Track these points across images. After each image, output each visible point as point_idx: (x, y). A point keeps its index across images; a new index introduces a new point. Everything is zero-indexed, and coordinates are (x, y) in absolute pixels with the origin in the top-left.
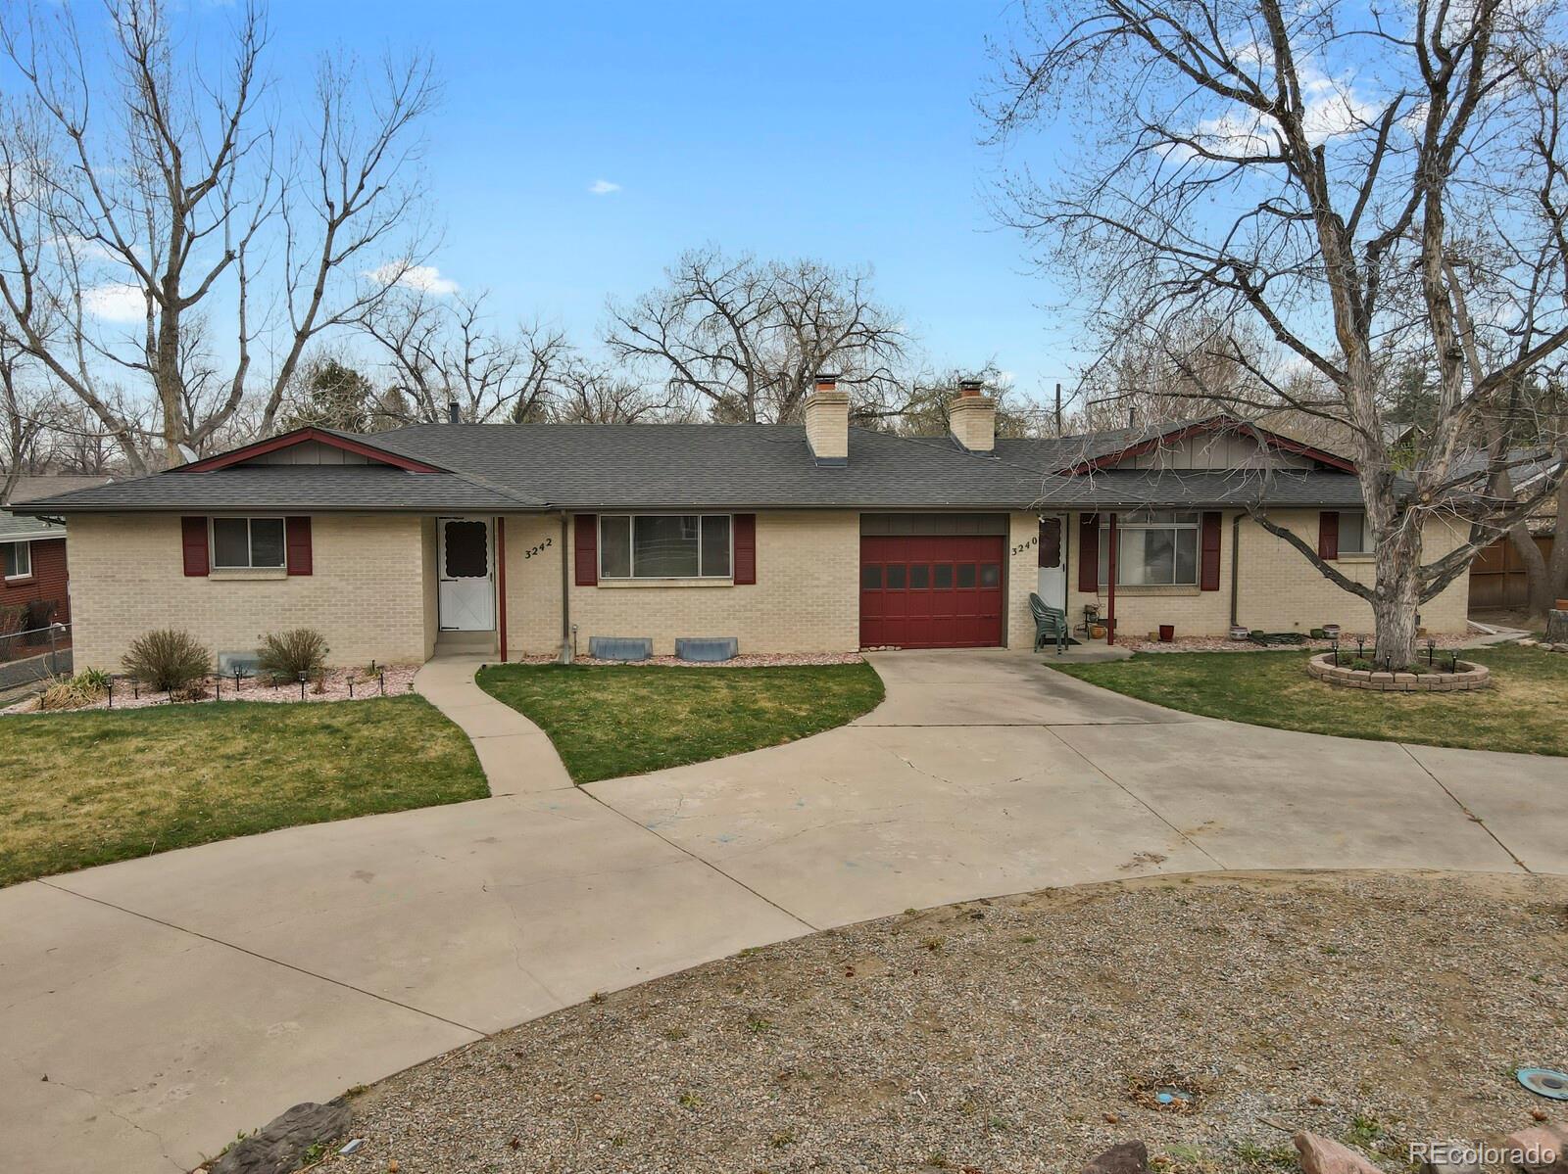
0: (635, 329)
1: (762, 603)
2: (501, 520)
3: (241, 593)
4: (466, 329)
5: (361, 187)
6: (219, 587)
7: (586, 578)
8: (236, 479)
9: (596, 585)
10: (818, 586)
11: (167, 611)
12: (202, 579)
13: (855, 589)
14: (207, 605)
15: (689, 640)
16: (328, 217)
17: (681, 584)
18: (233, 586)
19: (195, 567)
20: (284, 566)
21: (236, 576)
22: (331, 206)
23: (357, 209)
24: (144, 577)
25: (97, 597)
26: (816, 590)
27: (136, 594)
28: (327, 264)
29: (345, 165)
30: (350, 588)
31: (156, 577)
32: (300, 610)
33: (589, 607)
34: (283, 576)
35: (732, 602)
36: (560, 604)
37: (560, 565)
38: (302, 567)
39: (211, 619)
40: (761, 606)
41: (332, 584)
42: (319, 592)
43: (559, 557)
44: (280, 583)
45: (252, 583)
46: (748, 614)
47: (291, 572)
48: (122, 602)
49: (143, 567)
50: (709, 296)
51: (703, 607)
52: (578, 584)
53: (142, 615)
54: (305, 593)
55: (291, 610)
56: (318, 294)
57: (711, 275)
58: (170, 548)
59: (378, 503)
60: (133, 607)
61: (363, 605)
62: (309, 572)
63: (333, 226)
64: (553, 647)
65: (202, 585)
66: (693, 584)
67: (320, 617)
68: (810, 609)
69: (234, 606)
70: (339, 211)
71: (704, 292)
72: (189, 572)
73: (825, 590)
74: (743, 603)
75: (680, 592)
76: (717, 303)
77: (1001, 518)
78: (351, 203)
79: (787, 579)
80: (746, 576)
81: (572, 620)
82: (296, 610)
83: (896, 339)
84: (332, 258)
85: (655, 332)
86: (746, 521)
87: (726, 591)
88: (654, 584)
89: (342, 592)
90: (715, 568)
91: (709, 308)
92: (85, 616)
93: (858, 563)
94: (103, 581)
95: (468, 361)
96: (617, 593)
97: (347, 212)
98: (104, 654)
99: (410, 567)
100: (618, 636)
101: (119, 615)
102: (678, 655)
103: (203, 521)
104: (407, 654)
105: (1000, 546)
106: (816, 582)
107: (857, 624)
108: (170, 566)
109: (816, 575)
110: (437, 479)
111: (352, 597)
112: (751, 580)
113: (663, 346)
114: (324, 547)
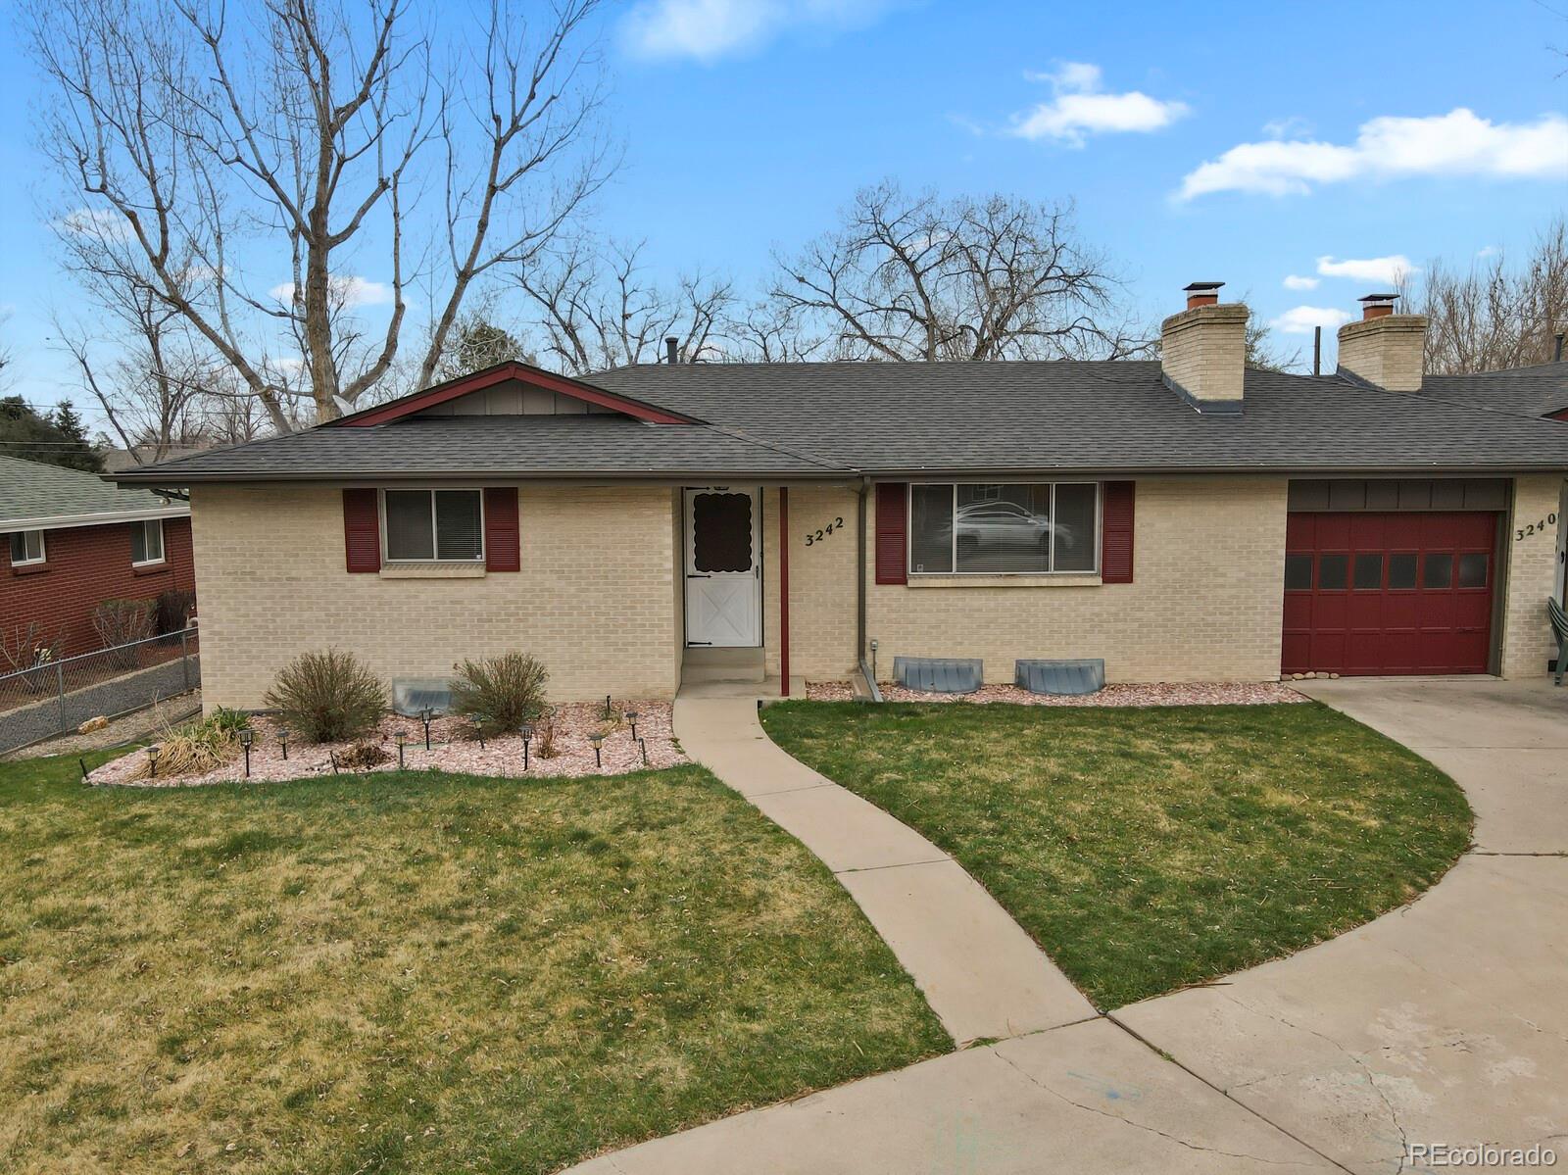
0: (801, 280)
1: (1141, 609)
2: (784, 492)
3: (423, 597)
4: (622, 281)
5: (532, 96)
6: (393, 589)
7: (892, 573)
8: (414, 435)
9: (905, 582)
10: (1223, 586)
11: (323, 621)
12: (372, 577)
13: (1275, 592)
14: (378, 613)
15: (1035, 662)
16: (494, 133)
17: (1027, 582)
18: (412, 587)
19: (362, 560)
20: (481, 558)
21: (417, 573)
22: (497, 120)
23: (527, 124)
24: (294, 574)
25: (232, 602)
26: (1220, 591)
27: (283, 597)
28: (493, 190)
29: (514, 70)
30: (572, 590)
31: (309, 573)
32: (502, 621)
33: (894, 616)
34: (481, 572)
35: (1097, 609)
36: (854, 610)
37: (854, 555)
38: (505, 559)
39: (382, 633)
40: (1139, 614)
41: (547, 585)
42: (529, 595)
43: (854, 544)
44: (477, 582)
45: (438, 583)
46: (1120, 626)
47: (491, 567)
48: (264, 609)
49: (291, 559)
50: (887, 239)
51: (1056, 615)
52: (879, 581)
53: (291, 626)
54: (510, 597)
55: (491, 621)
56: (483, 225)
57: (888, 217)
58: (329, 531)
59: (614, 467)
60: (278, 616)
61: (590, 614)
62: (515, 567)
63: (499, 144)
64: (843, 672)
65: (371, 585)
66: (1044, 582)
67: (531, 631)
68: (1210, 619)
69: (413, 615)
70: (506, 126)
71: (883, 235)
72: (352, 568)
73: (1233, 591)
74: (1113, 609)
75: (1024, 594)
76: (895, 248)
77: (1498, 485)
78: (521, 115)
79: (1178, 575)
80: (1120, 570)
81: (869, 634)
82: (497, 621)
83: (1101, 283)
84: (499, 182)
85: (826, 283)
86: (1121, 492)
87: (1089, 594)
88: (988, 582)
89: (560, 596)
90: (1074, 557)
91: (888, 253)
92: (217, 628)
93: (1283, 552)
94: (240, 580)
95: (625, 317)
96: (934, 595)
97: (515, 127)
98: (242, 681)
99: (656, 560)
100: (935, 655)
101: (261, 627)
102: (1021, 684)
103: (371, 495)
104: (650, 685)
105: (1494, 530)
106: (1221, 580)
107: (1279, 641)
108: (327, 560)
109: (1221, 570)
110: (689, 434)
111: (575, 602)
112: (1128, 578)
113: (833, 298)
114: (536, 529)
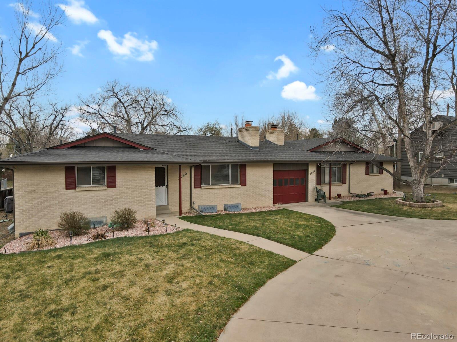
0: (88, 106)
1: (248, 192)
2: (180, 167)
3: (88, 195)
4: (29, 102)
5: (33, 47)
6: (79, 194)
7: (198, 186)
9: (200, 188)
10: (262, 186)
11: (57, 204)
12: (73, 191)
13: (272, 186)
14: (75, 201)
15: (228, 205)
16: (19, 57)
17: (226, 187)
18: (85, 193)
19: (70, 186)
20: (105, 184)
21: (87, 189)
22: (21, 53)
23: (31, 55)
24: (48, 191)
25: (27, 200)
26: (262, 187)
27: (44, 198)
28: (18, 73)
29: (27, 39)
30: (130, 192)
31: (53, 190)
32: (111, 201)
33: (198, 196)
34: (105, 188)
35: (239, 192)
36: (189, 195)
37: (189, 181)
38: (112, 184)
39: (76, 206)
40: (247, 193)
41: (123, 191)
42: (118, 194)
43: (189, 179)
44: (104, 191)
45: (93, 192)
46: (244, 195)
47: (108, 186)
48: (38, 201)
49: (48, 187)
50: (116, 97)
51: (232, 194)
52: (195, 188)
53: (47, 206)
54: (113, 194)
55: (108, 201)
56: (14, 84)
57: (116, 91)
58: (61, 178)
59: (145, 160)
60: (42, 203)
61: (134, 198)
62: (115, 186)
63: (21, 60)
64: (187, 210)
65: (72, 193)
66: (230, 186)
67: (119, 203)
68: (261, 193)
69: (85, 201)
70: (23, 55)
71: (115, 95)
72: (68, 188)
73: (265, 187)
74: (243, 192)
75: (225, 189)
76: (119, 99)
77: (306, 164)
78: (29, 52)
79: (254, 184)
80: (244, 183)
81: (193, 200)
82: (110, 201)
84: (20, 71)
85: (96, 107)
86: (243, 166)
87: (238, 188)
88: (218, 187)
89: (127, 194)
90: (235, 181)
91: (116, 100)
92: (21, 208)
93: (273, 178)
94: (30, 193)
95: (31, 113)
96: (207, 190)
97: (27, 55)
98: (30, 223)
99: (151, 183)
100: (207, 204)
101: (36, 207)
102: (225, 210)
103: (74, 168)
104: (150, 215)
105: (305, 173)
106: (262, 185)
107: (273, 197)
108: (59, 186)
109: (262, 183)
110: (150, 152)
111: (130, 195)
112: (245, 185)
113: (99, 112)
114: (121, 177)
